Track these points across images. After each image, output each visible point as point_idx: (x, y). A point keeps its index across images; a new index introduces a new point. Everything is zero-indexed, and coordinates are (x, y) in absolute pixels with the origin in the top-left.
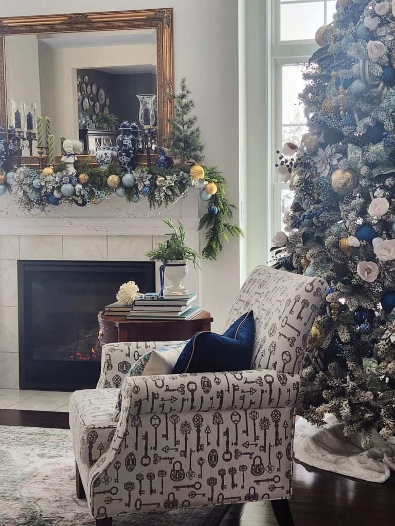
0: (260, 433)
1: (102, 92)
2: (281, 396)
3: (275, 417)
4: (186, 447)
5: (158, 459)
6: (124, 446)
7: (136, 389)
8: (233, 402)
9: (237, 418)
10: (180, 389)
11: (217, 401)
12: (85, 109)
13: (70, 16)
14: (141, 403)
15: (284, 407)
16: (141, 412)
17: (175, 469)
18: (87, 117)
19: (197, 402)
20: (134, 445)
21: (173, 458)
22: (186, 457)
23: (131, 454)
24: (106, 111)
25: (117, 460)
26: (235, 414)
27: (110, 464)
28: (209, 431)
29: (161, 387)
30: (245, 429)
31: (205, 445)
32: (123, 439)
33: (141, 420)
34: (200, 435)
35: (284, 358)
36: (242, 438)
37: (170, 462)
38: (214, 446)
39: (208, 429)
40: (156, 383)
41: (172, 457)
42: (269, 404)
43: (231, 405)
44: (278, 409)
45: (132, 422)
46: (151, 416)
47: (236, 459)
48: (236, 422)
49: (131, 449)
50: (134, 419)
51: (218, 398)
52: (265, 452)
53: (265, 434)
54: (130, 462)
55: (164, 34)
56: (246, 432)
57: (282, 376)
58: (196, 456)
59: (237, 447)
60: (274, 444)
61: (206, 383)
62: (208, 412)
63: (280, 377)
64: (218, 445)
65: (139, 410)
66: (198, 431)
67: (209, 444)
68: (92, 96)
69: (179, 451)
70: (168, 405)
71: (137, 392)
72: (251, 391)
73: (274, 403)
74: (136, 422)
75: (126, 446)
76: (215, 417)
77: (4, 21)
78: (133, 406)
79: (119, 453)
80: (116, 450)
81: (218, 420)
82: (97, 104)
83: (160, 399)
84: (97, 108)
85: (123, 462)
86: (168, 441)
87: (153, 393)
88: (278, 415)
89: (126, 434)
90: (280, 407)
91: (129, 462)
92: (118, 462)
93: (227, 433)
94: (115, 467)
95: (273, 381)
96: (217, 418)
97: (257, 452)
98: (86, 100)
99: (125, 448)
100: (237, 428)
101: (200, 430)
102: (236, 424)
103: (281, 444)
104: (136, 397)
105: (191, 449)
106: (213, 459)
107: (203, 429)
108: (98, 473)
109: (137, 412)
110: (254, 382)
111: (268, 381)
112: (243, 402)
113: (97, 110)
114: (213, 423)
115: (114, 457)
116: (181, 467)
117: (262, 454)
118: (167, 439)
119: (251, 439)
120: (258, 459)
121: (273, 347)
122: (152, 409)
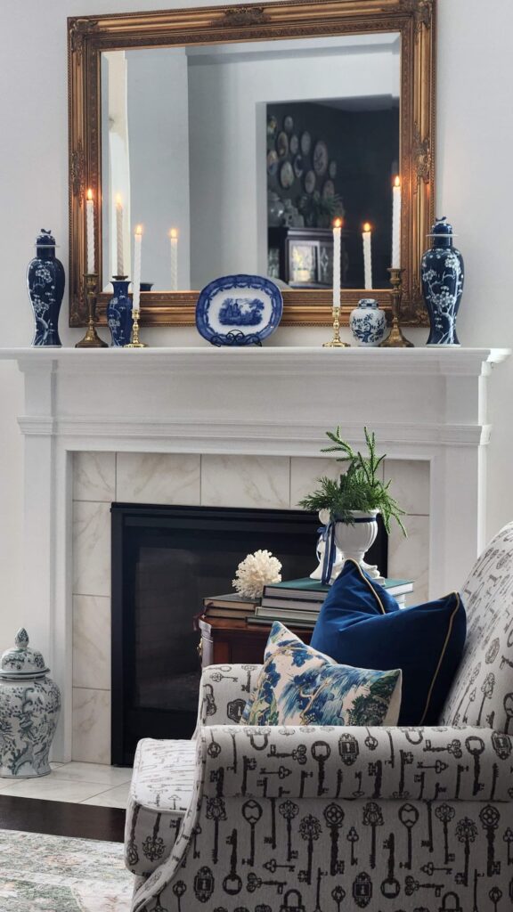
0: (457, 848)
1: (321, 149)
2: (498, 779)
3: (487, 820)
4: (310, 864)
5: (256, 883)
6: (191, 855)
7: (214, 749)
8: (402, 784)
9: (412, 816)
10: (297, 755)
11: (369, 782)
12: (284, 184)
13: (229, 11)
14: (222, 776)
15: (507, 802)
16: (224, 792)
17: (289, 904)
18: (289, 203)
19: (330, 782)
20: (211, 853)
21: (285, 883)
22: (309, 883)
23: (206, 870)
24: (330, 190)
25: (178, 879)
26: (408, 808)
27: (166, 885)
28: (356, 838)
29: (261, 749)
30: (427, 838)
31: (348, 863)
32: (190, 839)
33: (226, 807)
34: (338, 843)
35: (507, 707)
36: (421, 856)
37: (278, 891)
38: (364, 865)
39: (353, 833)
40: (252, 740)
41: (282, 881)
42: (475, 793)
43: (398, 790)
44: (492, 805)
45: (208, 809)
46: (245, 802)
47: (408, 894)
48: (409, 824)
49: (206, 860)
50: (211, 804)
51: (370, 774)
52: (466, 885)
53: (467, 851)
54: (204, 885)
55: (417, 44)
56: (428, 844)
57: (501, 741)
58: (329, 883)
59: (410, 873)
60: (486, 873)
61: (348, 745)
62: (353, 802)
63: (498, 743)
64: (373, 866)
65: (220, 788)
66: (335, 836)
67: (354, 862)
68: (299, 157)
69: (297, 870)
70: (274, 784)
71: (214, 755)
72: (436, 767)
73: (485, 793)
74: (215, 810)
75: (197, 855)
76: (367, 811)
77: (101, 23)
78: (207, 780)
79: (183, 866)
80: (177, 859)
81: (373, 817)
82: (312, 175)
83: (258, 770)
84: (310, 181)
85: (190, 883)
86: (275, 850)
87: (245, 757)
88: (494, 816)
89: (195, 832)
90: (499, 801)
91: (201, 884)
92: (180, 884)
93: (390, 844)
94: (176, 892)
95: (483, 749)
96: (372, 813)
97: (450, 883)
98: (288, 167)
99: (195, 857)
100: (410, 836)
101: (338, 835)
102: (409, 829)
103: (499, 873)
104: (215, 764)
105: (319, 869)
106: (363, 892)
107: (343, 832)
108: (144, 900)
109: (216, 793)
110: (443, 749)
111: (472, 748)
112: (422, 787)
113: (310, 187)
114: (364, 823)
115: (172, 873)
116: (300, 901)
117: (459, 889)
118: (274, 847)
119: (437, 857)
120: (451, 897)
121: (489, 683)
122: (244, 788)
